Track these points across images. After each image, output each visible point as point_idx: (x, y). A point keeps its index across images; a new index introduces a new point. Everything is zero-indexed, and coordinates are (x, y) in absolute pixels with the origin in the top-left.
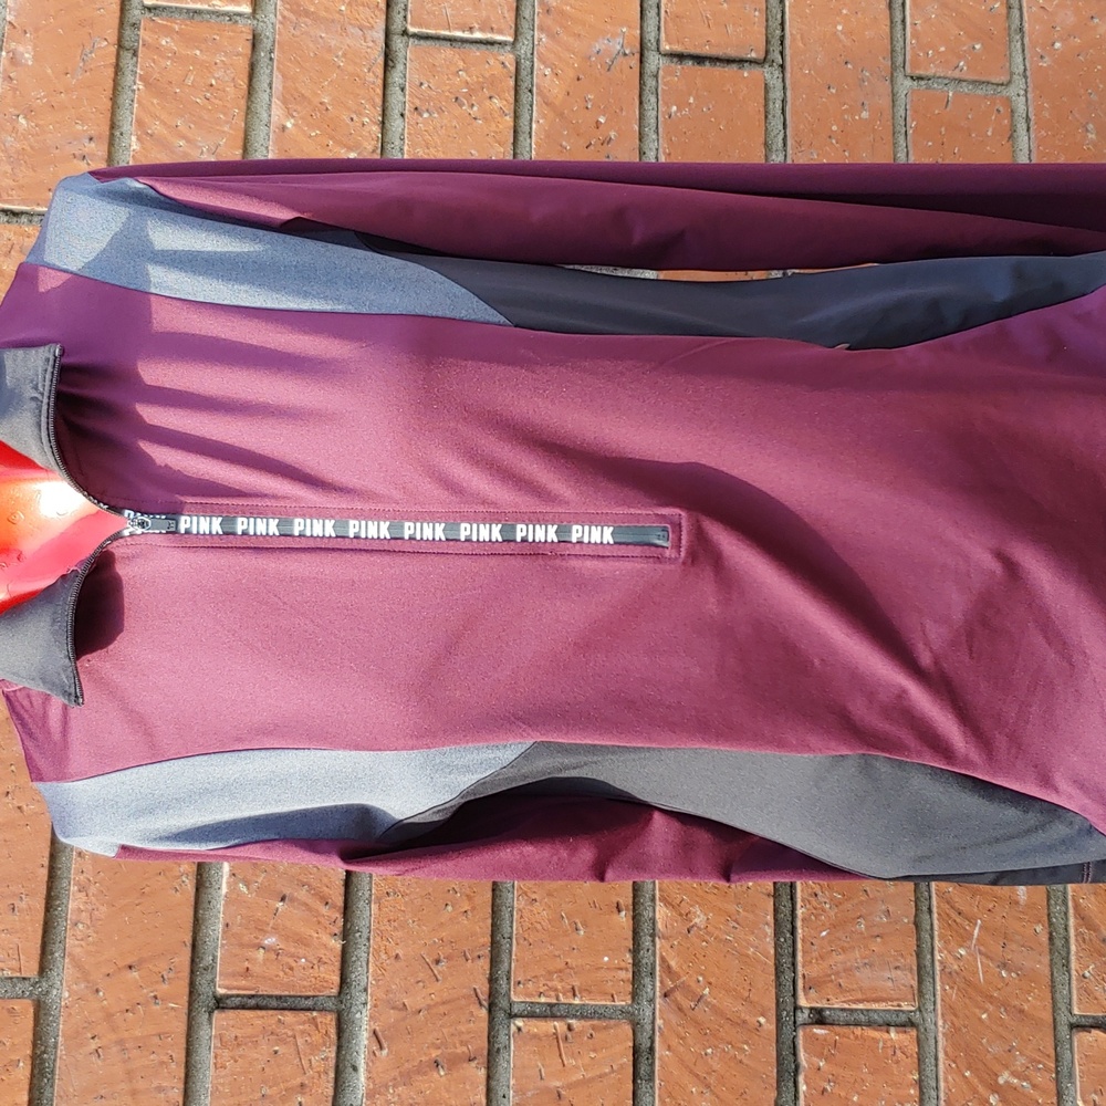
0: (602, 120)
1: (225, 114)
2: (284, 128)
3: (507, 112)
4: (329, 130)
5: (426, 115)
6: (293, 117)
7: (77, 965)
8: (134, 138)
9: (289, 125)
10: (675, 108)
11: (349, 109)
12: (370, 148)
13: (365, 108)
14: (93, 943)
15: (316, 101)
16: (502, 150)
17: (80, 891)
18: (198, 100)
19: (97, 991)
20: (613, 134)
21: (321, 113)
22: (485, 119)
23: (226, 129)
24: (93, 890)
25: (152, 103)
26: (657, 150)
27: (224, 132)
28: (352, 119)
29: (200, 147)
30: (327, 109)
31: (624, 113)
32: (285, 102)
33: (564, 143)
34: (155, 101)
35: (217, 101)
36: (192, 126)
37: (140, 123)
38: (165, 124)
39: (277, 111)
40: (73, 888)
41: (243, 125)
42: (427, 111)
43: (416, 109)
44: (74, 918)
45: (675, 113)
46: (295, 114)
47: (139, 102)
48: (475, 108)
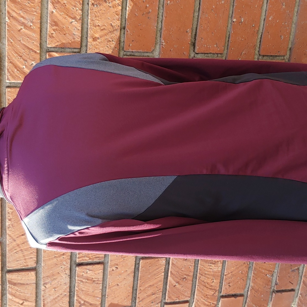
0: (148, 6)
1: (34, 8)
2: (53, 12)
3: (120, 4)
4: (66, 12)
5: (95, 6)
6: (55, 8)
7: (10, 236)
8: (7, 18)
9: (54, 11)
10: (169, 2)
11: (72, 5)
12: (79, 18)
13: (77, 5)
14: (13, 231)
15: (62, 2)
16: (118, 17)
17: (9, 221)
18: (26, 4)
19: (15, 241)
20: (150, 10)
21: (64, 7)
22: (113, 7)
23: (35, 14)
24: (12, 220)
25: (12, 6)
26: (163, 13)
27: (34, 15)
28: (73, 8)
29: (27, 20)
30: (66, 5)
31: (154, 4)
32: (53, 3)
33: (136, 14)
34: (13, 5)
35: (32, 4)
36: (25, 13)
37: (8, 12)
38: (16, 13)
39: (50, 7)
40: (7, 220)
41: (40, 12)
42: (96, 5)
43: (93, 4)
44: (8, 226)
45: (169, 3)
46: (56, 7)
47: (8, 6)
48: (110, 3)
